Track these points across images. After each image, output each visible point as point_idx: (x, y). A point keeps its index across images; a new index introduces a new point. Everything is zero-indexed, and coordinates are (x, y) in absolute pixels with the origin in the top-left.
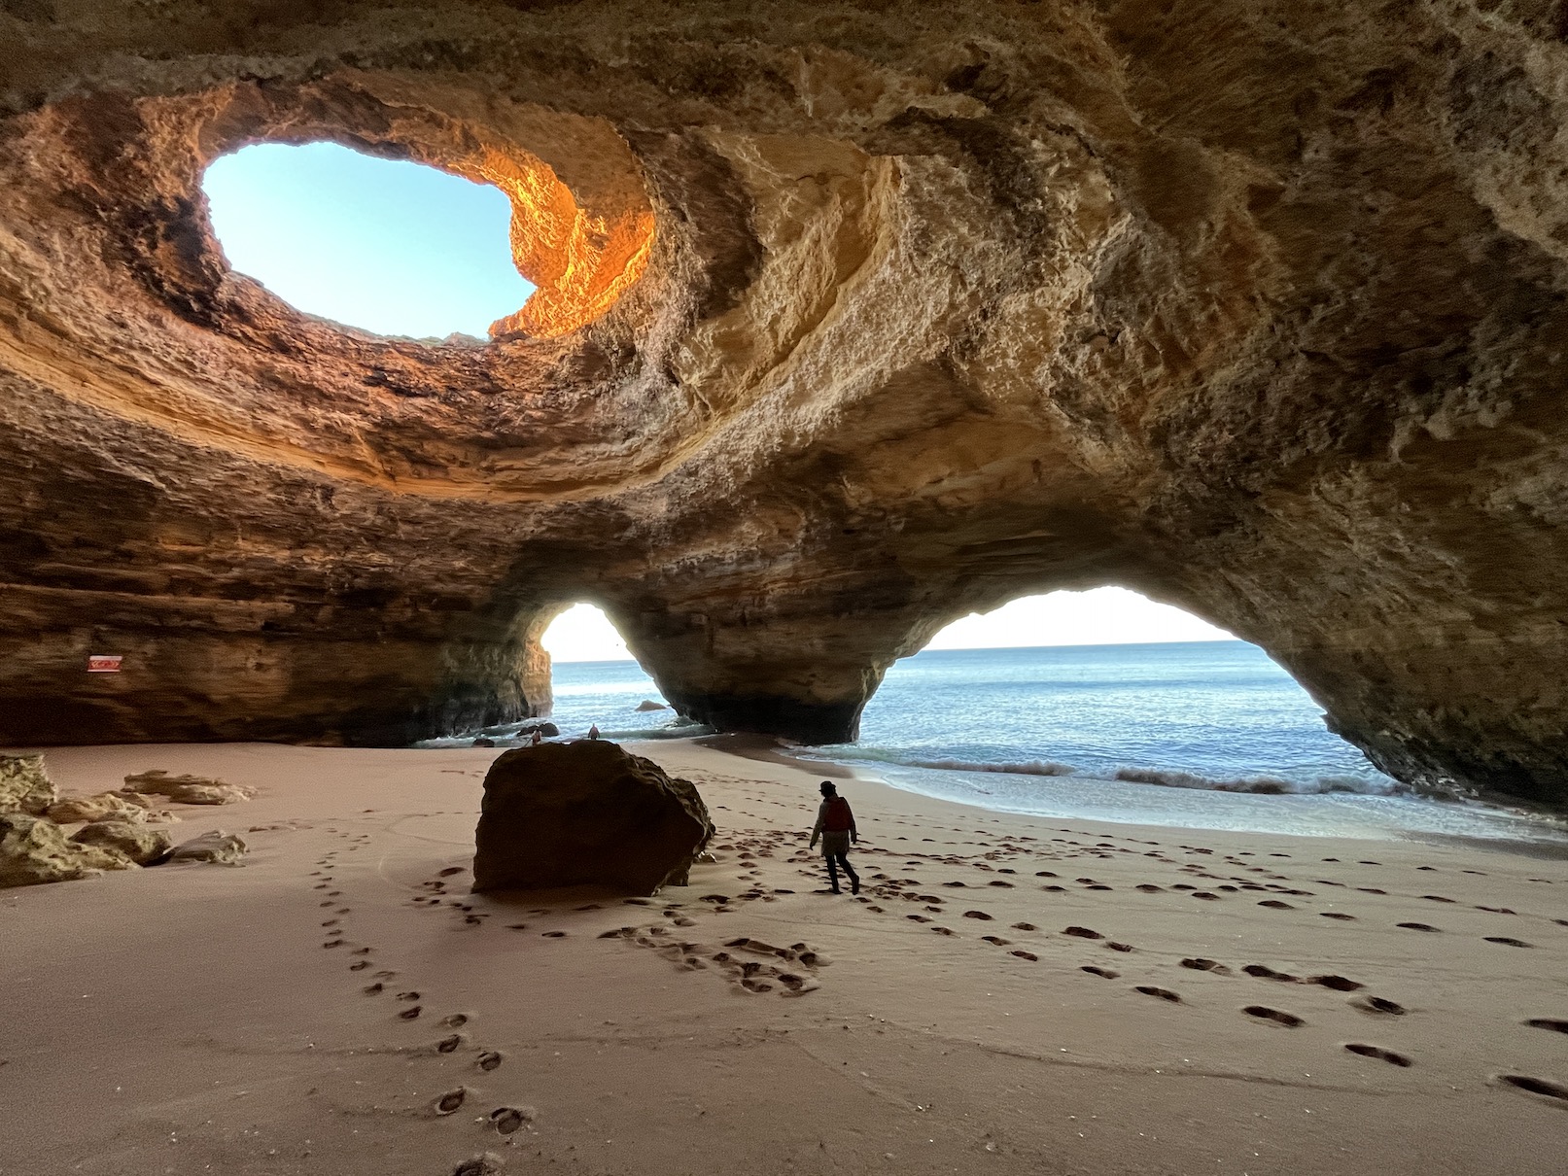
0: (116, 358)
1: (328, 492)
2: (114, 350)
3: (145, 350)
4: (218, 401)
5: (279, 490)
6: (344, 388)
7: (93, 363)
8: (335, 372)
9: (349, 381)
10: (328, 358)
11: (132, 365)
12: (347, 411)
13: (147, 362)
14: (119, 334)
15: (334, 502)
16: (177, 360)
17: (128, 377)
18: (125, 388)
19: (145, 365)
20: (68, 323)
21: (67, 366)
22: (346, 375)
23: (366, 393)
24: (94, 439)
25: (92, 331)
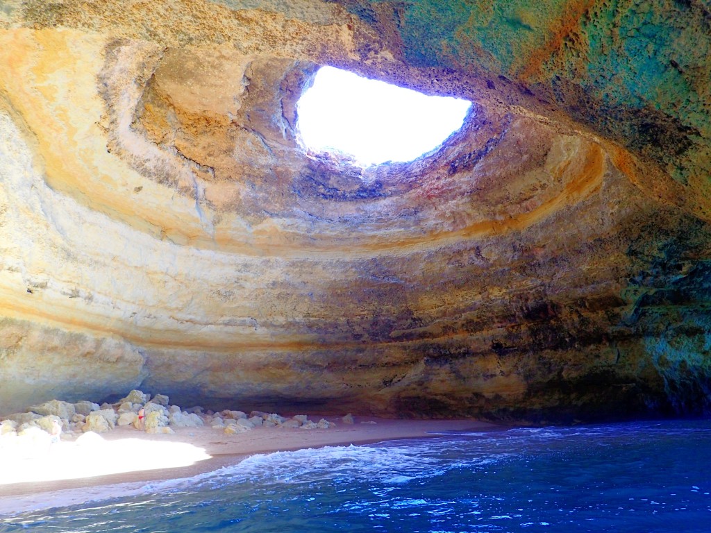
0: (354, 234)
1: (478, 250)
4: (402, 229)
5: (452, 261)
6: (443, 187)
7: (347, 242)
8: (433, 181)
9: (442, 182)
10: (428, 176)
11: (360, 234)
12: (454, 198)
15: (483, 255)
16: (376, 221)
17: (363, 240)
18: (365, 246)
22: (438, 178)
23: (454, 181)
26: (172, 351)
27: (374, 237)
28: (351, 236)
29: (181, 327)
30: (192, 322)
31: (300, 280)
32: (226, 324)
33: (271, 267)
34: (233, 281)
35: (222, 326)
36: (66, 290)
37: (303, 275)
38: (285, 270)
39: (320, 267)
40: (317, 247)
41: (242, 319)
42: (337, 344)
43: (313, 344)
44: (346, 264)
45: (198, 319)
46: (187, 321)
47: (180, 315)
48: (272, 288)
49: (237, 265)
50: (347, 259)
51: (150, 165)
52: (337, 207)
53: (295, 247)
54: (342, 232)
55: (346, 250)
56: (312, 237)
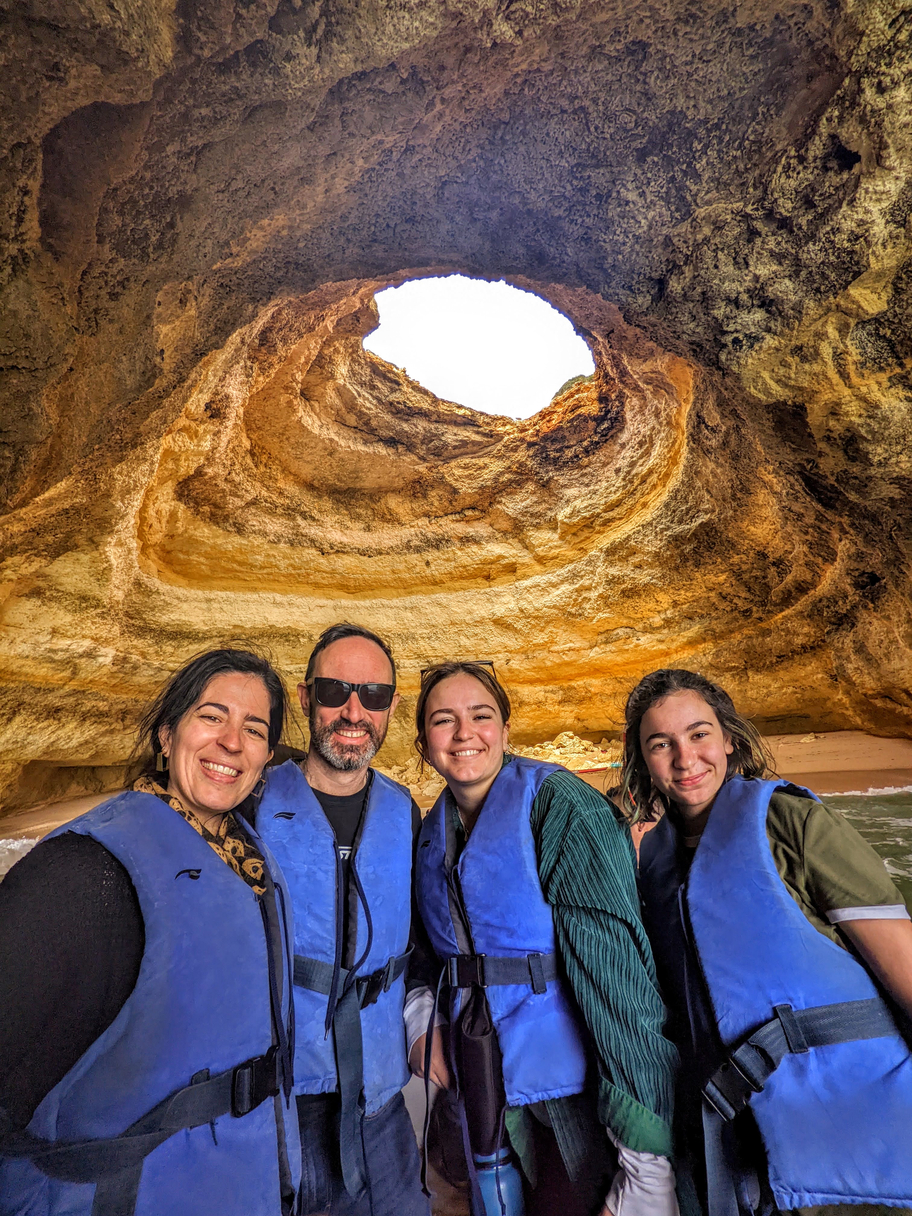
0: (636, 482)
2: (631, 482)
3: (632, 465)
7: (638, 495)
11: (639, 476)
13: (640, 466)
14: (622, 475)
17: (648, 481)
18: (654, 486)
19: (640, 469)
20: (614, 497)
21: (639, 507)
24: (668, 528)
25: (620, 487)
26: (580, 683)
27: (650, 472)
28: (635, 484)
29: (566, 658)
30: (573, 650)
31: (631, 568)
32: (606, 642)
33: (596, 566)
34: (574, 597)
35: (603, 646)
37: (629, 559)
38: (606, 563)
39: (632, 543)
40: (620, 519)
41: (614, 633)
42: (731, 632)
43: (704, 640)
44: (650, 524)
45: (577, 645)
46: (568, 651)
47: (555, 648)
48: (612, 589)
49: (567, 579)
50: (649, 518)
51: (415, 542)
52: (603, 459)
53: (599, 532)
54: (624, 487)
55: (645, 505)
56: (605, 511)
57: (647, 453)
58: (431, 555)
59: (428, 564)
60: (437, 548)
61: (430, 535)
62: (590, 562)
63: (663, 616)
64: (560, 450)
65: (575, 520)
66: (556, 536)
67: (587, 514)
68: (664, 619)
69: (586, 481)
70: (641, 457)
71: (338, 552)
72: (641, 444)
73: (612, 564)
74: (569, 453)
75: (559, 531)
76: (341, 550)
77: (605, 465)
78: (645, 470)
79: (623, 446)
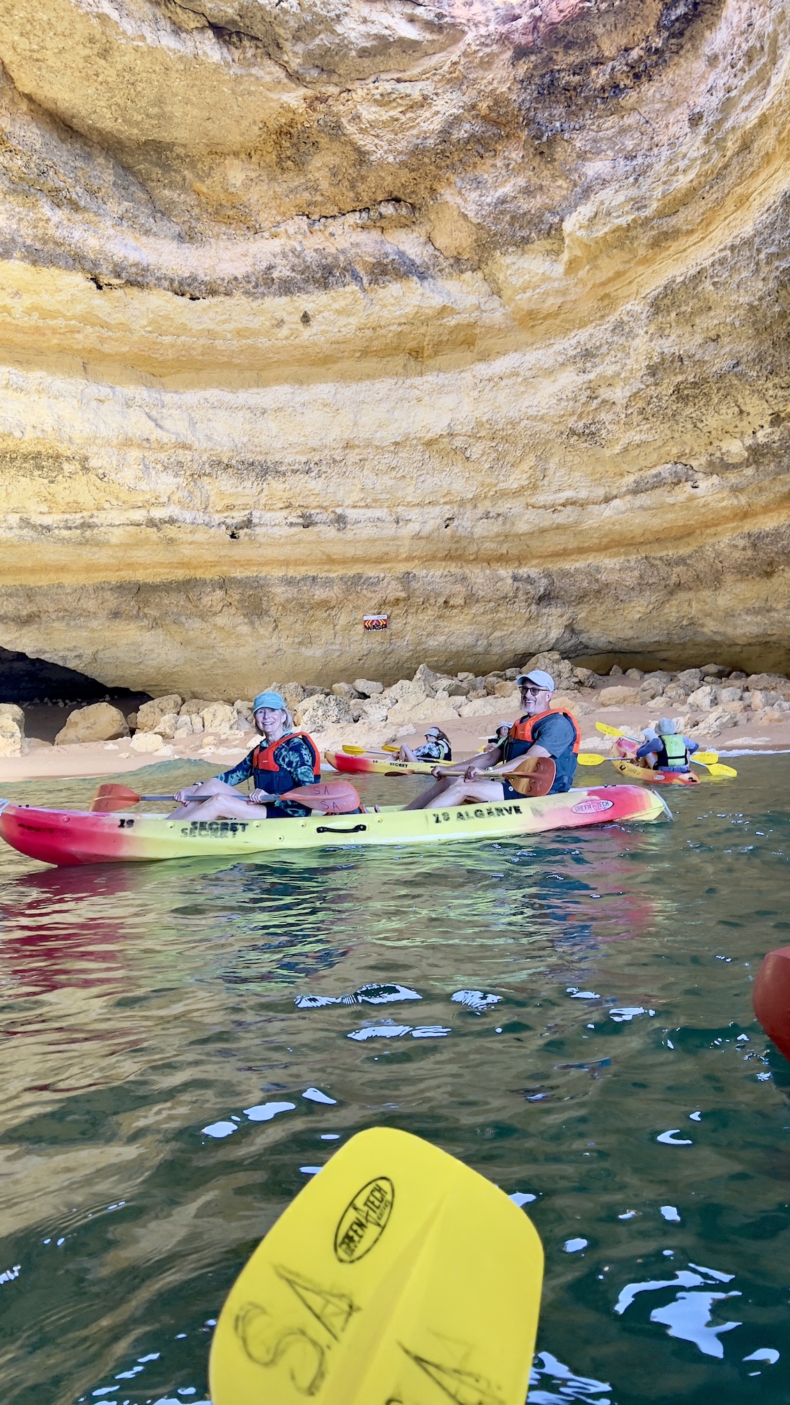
0: (731, 146)
2: (720, 145)
7: (732, 178)
11: (739, 133)
13: (744, 109)
14: (703, 130)
17: (756, 145)
18: (768, 158)
19: (743, 116)
20: (682, 182)
21: (730, 205)
24: (782, 254)
25: (696, 159)
26: (582, 564)
28: (729, 154)
29: (560, 518)
30: (573, 503)
31: (699, 339)
32: (636, 491)
33: (631, 335)
34: (583, 399)
35: (628, 497)
36: (291, 520)
37: (697, 321)
38: (652, 329)
39: (707, 285)
40: (692, 232)
41: (654, 471)
44: (748, 243)
45: (583, 494)
46: (564, 505)
47: (542, 498)
48: (656, 384)
49: (573, 360)
50: (748, 230)
51: (282, 271)
52: (668, 91)
53: (645, 261)
54: (706, 158)
55: (742, 201)
56: (661, 214)
57: (762, 79)
58: (311, 301)
59: (306, 319)
60: (326, 286)
61: (310, 256)
62: (619, 326)
63: (749, 441)
64: (579, 69)
65: (601, 231)
66: (560, 268)
67: (623, 221)
68: (749, 448)
69: (630, 144)
70: (747, 89)
71: (131, 283)
72: (750, 57)
73: (661, 333)
74: (599, 77)
75: (565, 257)
76: (136, 279)
77: (671, 106)
78: (753, 117)
79: (713, 60)
